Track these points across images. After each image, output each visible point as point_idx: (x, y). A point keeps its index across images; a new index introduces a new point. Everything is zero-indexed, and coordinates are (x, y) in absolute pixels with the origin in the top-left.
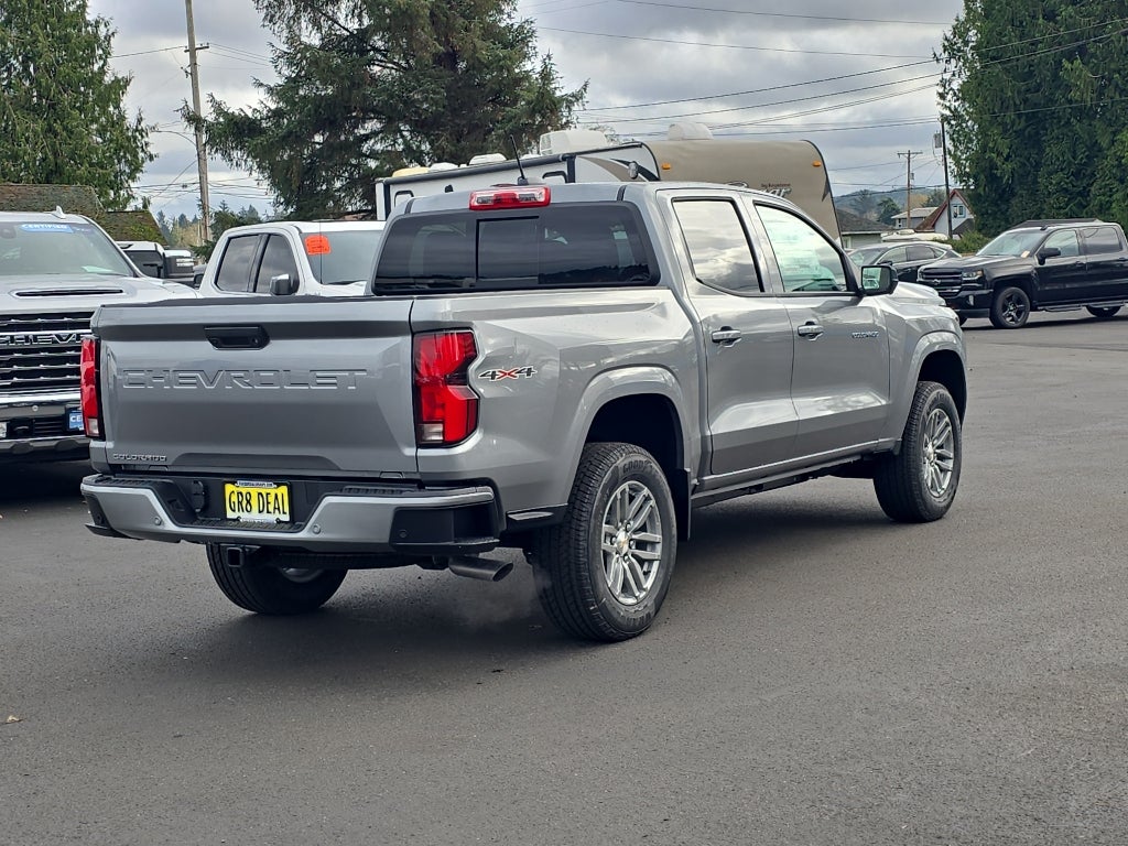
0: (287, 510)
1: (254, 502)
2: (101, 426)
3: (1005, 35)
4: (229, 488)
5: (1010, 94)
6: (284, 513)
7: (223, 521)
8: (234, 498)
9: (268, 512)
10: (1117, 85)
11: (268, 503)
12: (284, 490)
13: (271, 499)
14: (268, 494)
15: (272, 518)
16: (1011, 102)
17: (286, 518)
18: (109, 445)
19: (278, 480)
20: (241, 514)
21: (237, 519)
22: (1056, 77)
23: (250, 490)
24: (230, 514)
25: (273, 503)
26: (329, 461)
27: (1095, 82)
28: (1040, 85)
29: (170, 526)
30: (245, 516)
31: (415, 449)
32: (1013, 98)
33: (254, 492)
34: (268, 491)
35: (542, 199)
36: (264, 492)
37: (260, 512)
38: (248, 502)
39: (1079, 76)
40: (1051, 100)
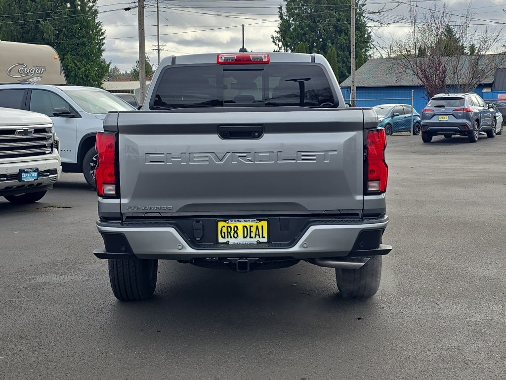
0: (265, 234)
1: (240, 232)
2: (118, 189)
3: (12, 6)
4: (221, 224)
5: (15, 34)
6: (263, 237)
7: (216, 244)
8: (225, 230)
9: (251, 237)
10: (64, 33)
11: (251, 232)
12: (264, 224)
13: (254, 229)
14: (250, 227)
15: (254, 241)
16: (16, 37)
17: (265, 240)
18: (124, 201)
19: (260, 218)
20: (229, 239)
21: (227, 243)
22: (37, 27)
23: (238, 225)
24: (221, 240)
25: (254, 232)
26: (300, 205)
27: (55, 31)
28: (29, 31)
29: (189, 250)
30: (232, 241)
31: (362, 196)
32: (17, 35)
33: (240, 226)
34: (251, 224)
35: (266, 60)
36: (248, 225)
37: (244, 237)
38: (236, 232)
39: (48, 28)
40: (34, 38)
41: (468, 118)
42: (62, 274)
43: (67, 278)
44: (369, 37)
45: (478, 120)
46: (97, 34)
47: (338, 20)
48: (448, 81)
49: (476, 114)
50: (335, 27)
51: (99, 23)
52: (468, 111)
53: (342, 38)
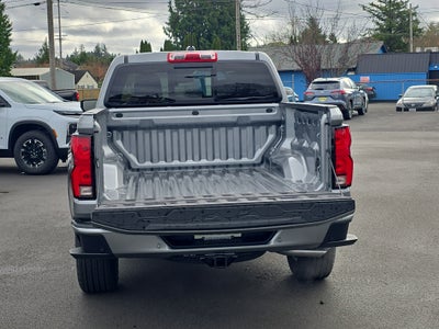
2: (94, 190)
35: (214, 58)
41: (343, 99)
42: (20, 265)
43: (25, 269)
44: (248, 28)
45: (351, 101)
46: (4, 26)
47: (222, 13)
48: (323, 67)
49: (350, 95)
50: (219, 20)
51: (6, 16)
52: (343, 93)
53: (225, 29)
